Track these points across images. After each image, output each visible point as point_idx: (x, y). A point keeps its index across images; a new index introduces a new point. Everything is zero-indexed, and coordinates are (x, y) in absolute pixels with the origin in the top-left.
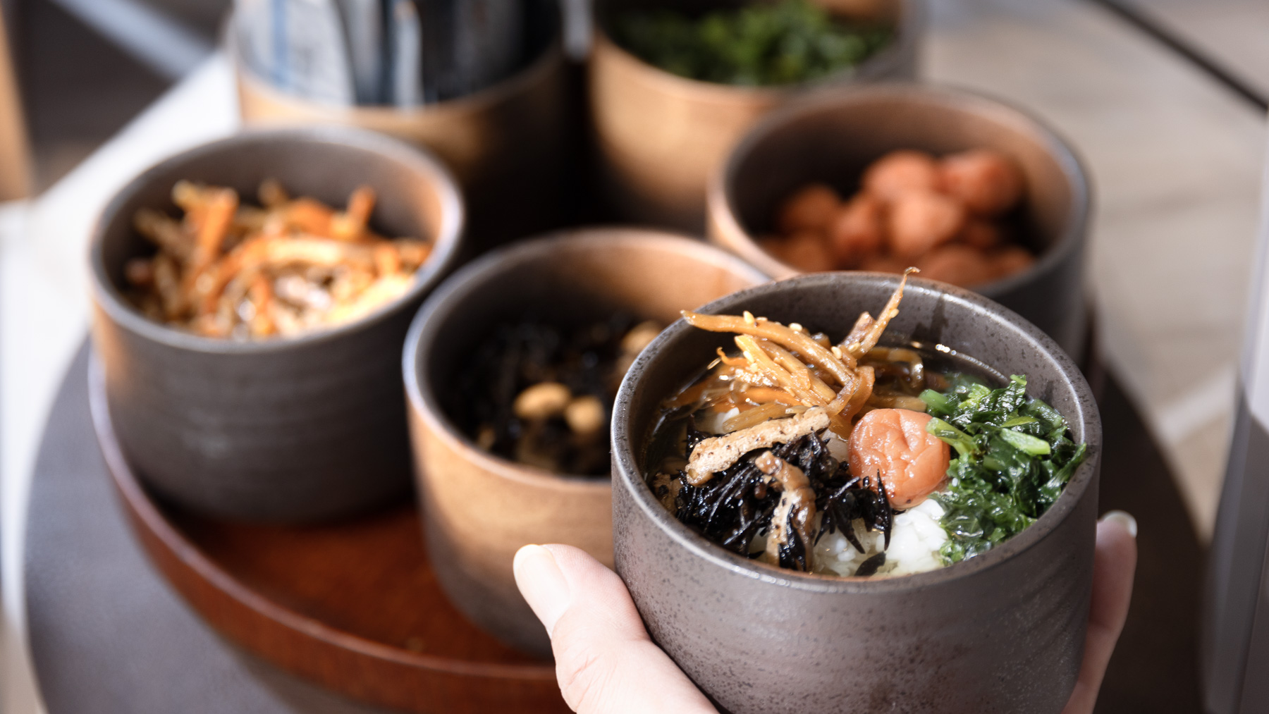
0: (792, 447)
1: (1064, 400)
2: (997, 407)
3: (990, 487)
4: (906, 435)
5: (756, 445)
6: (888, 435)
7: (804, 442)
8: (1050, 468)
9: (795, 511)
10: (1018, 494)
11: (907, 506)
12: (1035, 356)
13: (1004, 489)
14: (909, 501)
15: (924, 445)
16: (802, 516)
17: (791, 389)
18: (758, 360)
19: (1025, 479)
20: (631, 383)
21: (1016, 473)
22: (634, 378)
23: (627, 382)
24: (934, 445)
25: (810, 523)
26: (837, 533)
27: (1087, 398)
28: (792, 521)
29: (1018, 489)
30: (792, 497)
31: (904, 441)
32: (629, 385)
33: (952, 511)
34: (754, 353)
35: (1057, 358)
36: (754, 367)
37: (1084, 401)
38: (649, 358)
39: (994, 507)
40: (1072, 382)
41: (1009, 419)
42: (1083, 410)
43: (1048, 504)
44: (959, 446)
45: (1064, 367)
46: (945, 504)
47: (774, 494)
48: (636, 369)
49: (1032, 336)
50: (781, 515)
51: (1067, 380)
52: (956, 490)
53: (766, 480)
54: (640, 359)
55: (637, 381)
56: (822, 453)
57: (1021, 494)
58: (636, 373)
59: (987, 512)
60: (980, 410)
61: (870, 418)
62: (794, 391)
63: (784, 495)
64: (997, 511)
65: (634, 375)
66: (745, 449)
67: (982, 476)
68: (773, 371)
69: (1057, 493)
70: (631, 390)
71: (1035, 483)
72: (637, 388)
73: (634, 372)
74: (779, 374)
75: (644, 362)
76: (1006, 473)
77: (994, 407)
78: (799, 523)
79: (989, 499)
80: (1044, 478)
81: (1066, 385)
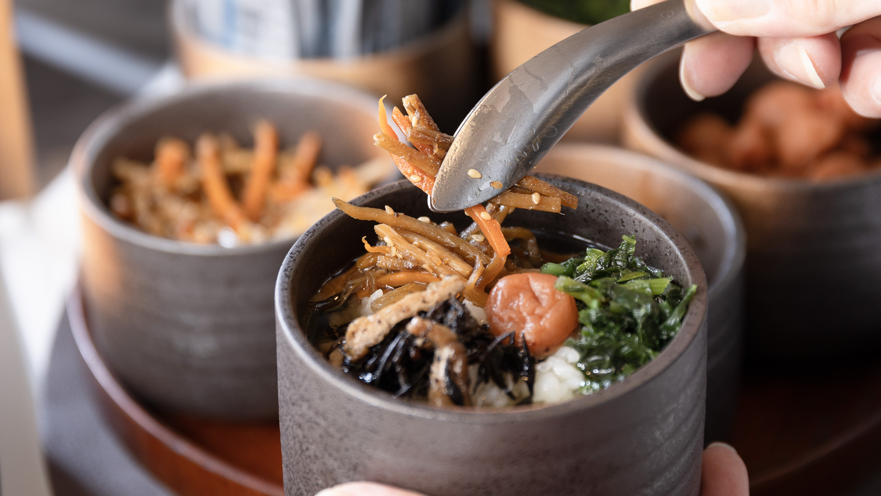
0: (435, 313)
1: (666, 255)
2: (612, 266)
3: (618, 328)
4: (537, 294)
5: (402, 316)
6: (521, 295)
7: (445, 307)
8: (666, 308)
9: (451, 363)
10: (644, 332)
11: (546, 354)
12: (634, 222)
13: (632, 329)
14: (547, 350)
15: (554, 301)
16: (458, 369)
17: (429, 266)
18: (398, 244)
19: (648, 317)
20: (288, 273)
21: (640, 313)
22: (289, 269)
23: (283, 273)
24: (563, 299)
25: (465, 372)
26: (491, 383)
27: (687, 249)
28: (449, 372)
29: (643, 327)
30: (445, 353)
31: (535, 298)
32: (286, 274)
33: (586, 352)
34: (392, 238)
35: (654, 221)
36: (394, 252)
37: (685, 252)
38: (299, 252)
39: (622, 347)
40: (672, 238)
41: (623, 275)
42: (686, 259)
43: (670, 339)
44: (585, 297)
45: (662, 227)
46: (580, 348)
47: (428, 355)
48: (290, 262)
49: (629, 206)
50: (439, 371)
51: (666, 237)
52: (588, 335)
53: (419, 342)
54: (291, 253)
55: (293, 271)
56: (464, 314)
57: (646, 331)
58: (290, 265)
59: (618, 350)
60: (597, 269)
61: (501, 284)
62: (432, 268)
63: (438, 353)
64: (626, 350)
65: (289, 267)
66: (394, 320)
67: (610, 319)
68: (411, 252)
69: (678, 329)
70: (289, 278)
71: (657, 322)
72: (293, 277)
73: (288, 264)
74: (417, 254)
75: (295, 255)
76: (630, 314)
77: (610, 265)
78: (455, 374)
79: (618, 339)
80: (663, 318)
81: (666, 242)
